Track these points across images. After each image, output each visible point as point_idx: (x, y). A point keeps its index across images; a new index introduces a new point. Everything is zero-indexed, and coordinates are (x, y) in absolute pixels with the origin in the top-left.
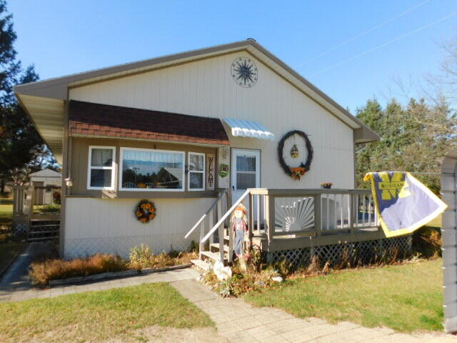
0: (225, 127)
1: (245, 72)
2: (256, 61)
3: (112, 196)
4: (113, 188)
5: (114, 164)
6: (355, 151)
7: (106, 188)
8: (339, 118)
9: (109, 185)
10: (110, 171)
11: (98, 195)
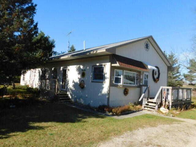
0: (145, 65)
1: (147, 46)
2: (150, 43)
3: (121, 86)
4: (121, 84)
5: (122, 76)
6: (168, 72)
7: (120, 84)
8: (166, 64)
9: (120, 83)
10: (121, 78)
11: (117, 86)
